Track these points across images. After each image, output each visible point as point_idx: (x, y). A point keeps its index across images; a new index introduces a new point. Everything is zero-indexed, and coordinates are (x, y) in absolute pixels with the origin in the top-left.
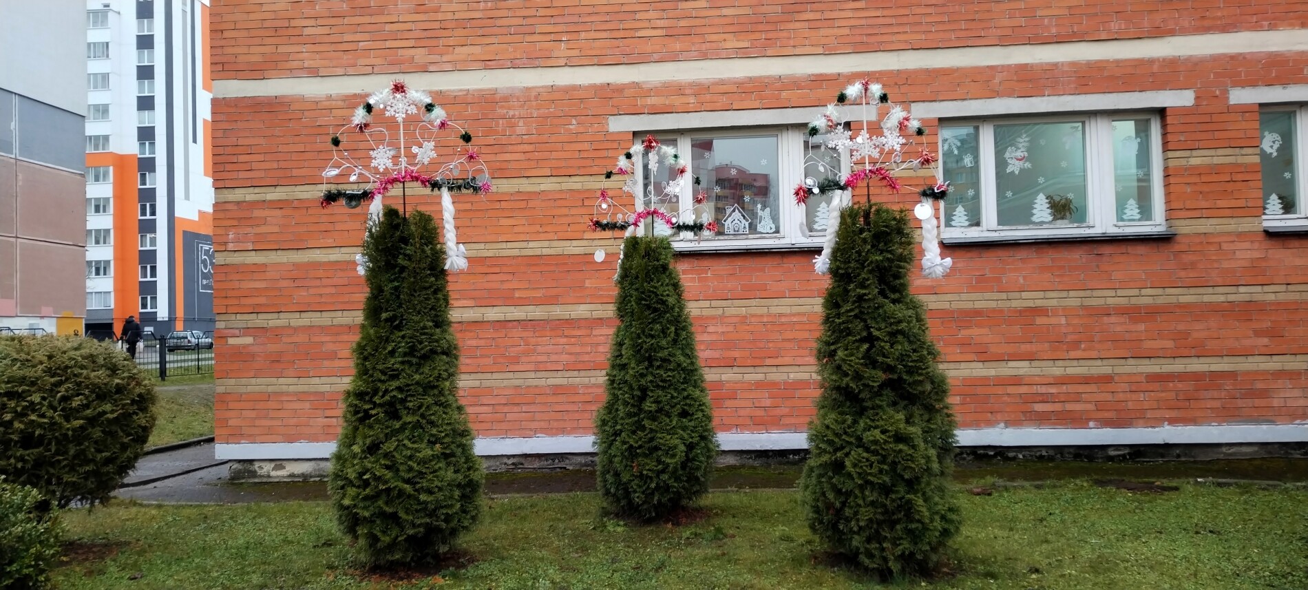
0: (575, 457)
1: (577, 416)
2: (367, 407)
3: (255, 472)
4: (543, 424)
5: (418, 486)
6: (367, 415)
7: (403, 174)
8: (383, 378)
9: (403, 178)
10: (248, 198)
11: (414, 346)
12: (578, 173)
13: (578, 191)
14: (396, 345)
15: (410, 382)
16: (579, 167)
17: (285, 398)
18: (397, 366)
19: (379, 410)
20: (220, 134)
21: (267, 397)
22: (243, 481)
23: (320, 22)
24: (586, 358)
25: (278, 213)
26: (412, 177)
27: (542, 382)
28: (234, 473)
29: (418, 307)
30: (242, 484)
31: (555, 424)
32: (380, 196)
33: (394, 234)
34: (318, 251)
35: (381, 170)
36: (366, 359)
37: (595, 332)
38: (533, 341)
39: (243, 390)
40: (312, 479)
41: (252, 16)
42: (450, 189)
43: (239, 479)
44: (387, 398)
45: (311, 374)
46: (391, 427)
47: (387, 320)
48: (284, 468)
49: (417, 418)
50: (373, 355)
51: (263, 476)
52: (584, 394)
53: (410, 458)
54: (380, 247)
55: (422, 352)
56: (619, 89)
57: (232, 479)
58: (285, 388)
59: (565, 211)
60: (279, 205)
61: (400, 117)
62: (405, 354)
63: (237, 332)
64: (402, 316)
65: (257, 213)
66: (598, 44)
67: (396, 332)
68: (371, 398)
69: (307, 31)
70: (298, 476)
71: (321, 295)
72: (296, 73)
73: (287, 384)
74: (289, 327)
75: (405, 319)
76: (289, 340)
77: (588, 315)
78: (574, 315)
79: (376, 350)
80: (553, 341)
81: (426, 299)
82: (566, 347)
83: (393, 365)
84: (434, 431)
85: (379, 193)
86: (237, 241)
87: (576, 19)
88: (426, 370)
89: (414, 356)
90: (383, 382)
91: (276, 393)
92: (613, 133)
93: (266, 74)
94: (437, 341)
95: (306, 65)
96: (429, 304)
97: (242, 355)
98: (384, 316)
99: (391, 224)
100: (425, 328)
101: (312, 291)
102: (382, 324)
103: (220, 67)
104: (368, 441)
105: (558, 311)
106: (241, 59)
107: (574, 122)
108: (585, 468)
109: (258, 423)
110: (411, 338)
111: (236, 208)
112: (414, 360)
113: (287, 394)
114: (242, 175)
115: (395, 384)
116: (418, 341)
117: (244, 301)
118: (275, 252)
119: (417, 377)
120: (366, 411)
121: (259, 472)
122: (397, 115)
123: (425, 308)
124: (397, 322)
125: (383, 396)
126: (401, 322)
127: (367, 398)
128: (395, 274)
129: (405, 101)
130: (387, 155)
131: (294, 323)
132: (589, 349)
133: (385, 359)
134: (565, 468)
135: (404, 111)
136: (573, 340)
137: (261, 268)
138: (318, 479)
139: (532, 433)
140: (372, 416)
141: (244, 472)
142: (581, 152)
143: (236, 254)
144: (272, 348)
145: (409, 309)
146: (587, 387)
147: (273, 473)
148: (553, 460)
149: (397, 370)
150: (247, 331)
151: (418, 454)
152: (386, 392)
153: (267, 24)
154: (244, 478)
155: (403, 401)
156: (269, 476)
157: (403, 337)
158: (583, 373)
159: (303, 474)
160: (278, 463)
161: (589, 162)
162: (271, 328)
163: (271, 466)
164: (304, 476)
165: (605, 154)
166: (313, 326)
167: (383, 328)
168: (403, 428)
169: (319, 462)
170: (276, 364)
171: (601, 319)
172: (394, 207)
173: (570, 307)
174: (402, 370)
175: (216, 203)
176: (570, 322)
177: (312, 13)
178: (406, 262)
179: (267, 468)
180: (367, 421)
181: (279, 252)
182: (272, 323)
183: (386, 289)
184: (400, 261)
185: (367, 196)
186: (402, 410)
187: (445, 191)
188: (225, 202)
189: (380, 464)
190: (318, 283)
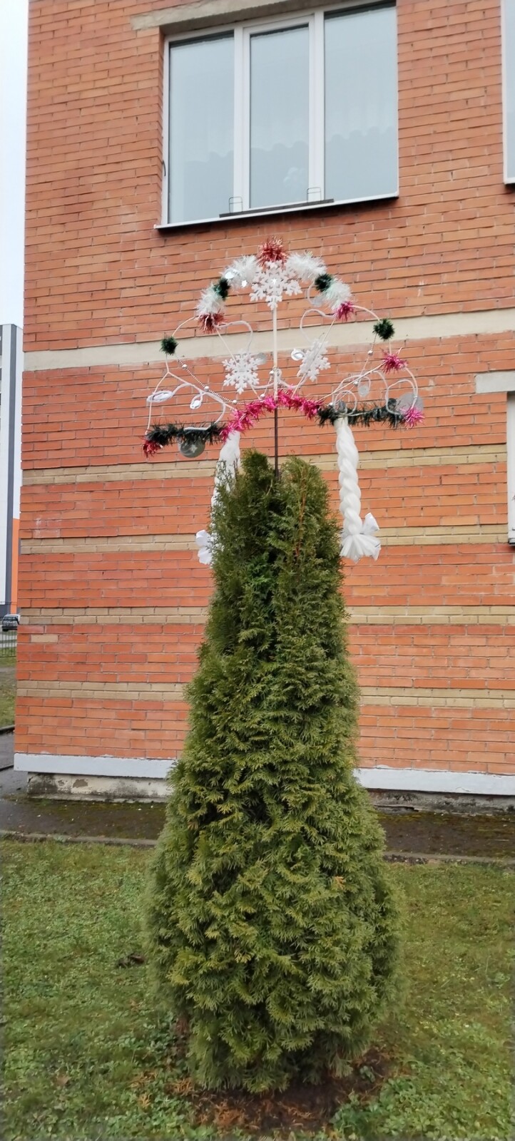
0: (425, 796)
1: (429, 745)
2: (213, 797)
3: (55, 787)
4: (385, 753)
5: (304, 957)
6: (213, 814)
7: (276, 397)
8: (242, 747)
9: (275, 403)
10: (58, 480)
11: (295, 690)
12: (435, 444)
13: (435, 467)
14: (263, 688)
15: (288, 758)
16: (437, 438)
17: (89, 706)
18: (267, 726)
19: (235, 805)
20: (30, 410)
21: (70, 703)
22: (42, 797)
23: (139, 282)
24: (442, 673)
25: (88, 496)
26: (290, 402)
27: (385, 701)
28: (34, 786)
29: (302, 622)
30: (40, 800)
31: (401, 754)
32: (237, 433)
33: (260, 496)
34: (130, 540)
35: (240, 391)
36: (211, 708)
37: (453, 642)
38: (375, 649)
39: (45, 694)
40: (116, 800)
41: (67, 281)
42: (352, 421)
43: (37, 794)
44: (248, 784)
45: (118, 679)
46: (254, 838)
47: (249, 642)
48: (86, 784)
49: (300, 824)
50: (225, 704)
51: (62, 793)
52: (438, 719)
53: (290, 902)
54: (239, 518)
55: (310, 702)
56: (492, 340)
57: (31, 793)
58: (89, 694)
59: (418, 492)
60: (89, 487)
61: (274, 301)
62: (280, 705)
63: (41, 629)
64: (274, 635)
65: (66, 497)
66: (463, 286)
67: (263, 663)
68: (221, 781)
69: (125, 293)
70: (101, 795)
71: (132, 589)
72: (112, 341)
73: (93, 689)
74: (96, 625)
75: (280, 642)
76: (95, 640)
77: (444, 620)
78: (426, 619)
79: (231, 696)
80: (399, 651)
81: (314, 607)
82: (417, 658)
83: (259, 723)
84: (330, 849)
85: (237, 428)
86: (44, 528)
87: (436, 259)
88: (315, 733)
89: (295, 708)
90: (242, 753)
91: (80, 700)
92: (481, 395)
93: (80, 343)
94: (331, 681)
95: (122, 331)
96: (318, 616)
97: (45, 656)
98: (244, 634)
99: (256, 479)
100: (313, 658)
101: (122, 585)
102: (241, 648)
103: (32, 338)
104: (216, 864)
105: (406, 614)
106: (55, 327)
107: (431, 383)
108: (437, 811)
109: (59, 732)
110: (290, 676)
111: (44, 491)
112: (296, 716)
113: (92, 700)
114: (52, 455)
115: (262, 758)
116: (302, 681)
117: (49, 595)
118: (83, 540)
119: (300, 748)
120: (212, 807)
121: (60, 787)
122: (268, 298)
123: (312, 623)
124: (266, 646)
125: (241, 781)
126: (272, 647)
127: (213, 782)
128: (261, 562)
129: (282, 274)
130: (249, 366)
131: (101, 620)
132: (445, 663)
133: (245, 713)
134: (412, 808)
135: (280, 291)
136: (425, 650)
137: (67, 558)
138: (122, 800)
139: (371, 763)
140: (221, 816)
141: (44, 787)
142: (440, 420)
143: (43, 543)
144: (78, 647)
145: (287, 623)
146: (442, 710)
147: (74, 790)
148: (397, 797)
149: (267, 733)
150: (51, 628)
151: (304, 896)
152: (246, 772)
153: (83, 288)
154: (43, 793)
155: (276, 790)
156: (70, 793)
157: (275, 673)
158: (437, 693)
159: (106, 793)
160: (80, 778)
161: (450, 432)
162: (77, 625)
163: (71, 781)
164: (109, 796)
165: (471, 420)
166: (122, 625)
167: (243, 656)
168: (276, 842)
169: (124, 781)
170: (82, 666)
171: (461, 625)
172: (261, 452)
173: (421, 610)
174: (274, 733)
175: (24, 486)
176: (421, 628)
177: (131, 273)
178: (280, 542)
179: (68, 783)
180: (213, 824)
181: (88, 540)
182: (78, 620)
183: (247, 588)
184: (269, 540)
185: (216, 433)
186: (275, 807)
187: (342, 424)
188: (33, 485)
189: (237, 911)
190: (128, 575)
